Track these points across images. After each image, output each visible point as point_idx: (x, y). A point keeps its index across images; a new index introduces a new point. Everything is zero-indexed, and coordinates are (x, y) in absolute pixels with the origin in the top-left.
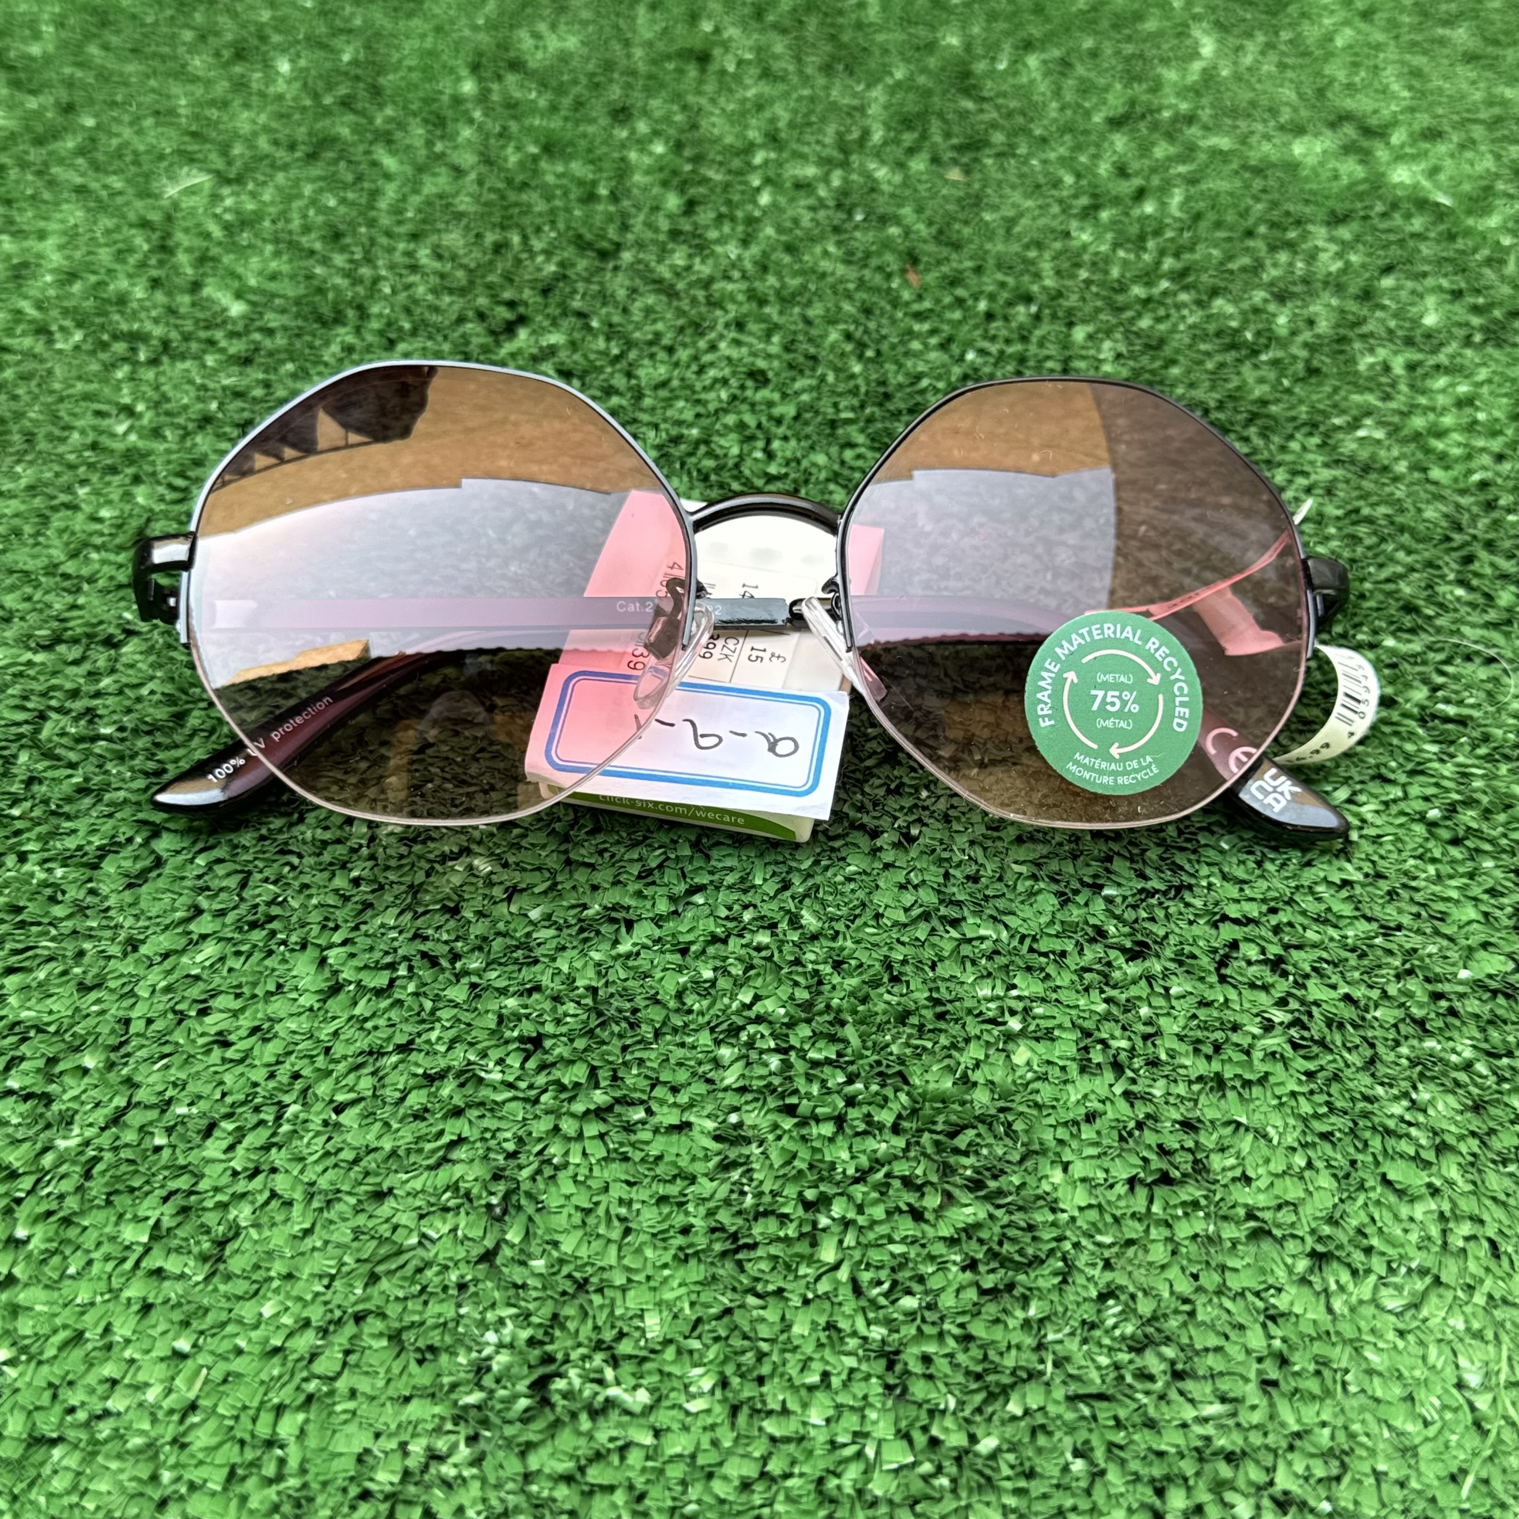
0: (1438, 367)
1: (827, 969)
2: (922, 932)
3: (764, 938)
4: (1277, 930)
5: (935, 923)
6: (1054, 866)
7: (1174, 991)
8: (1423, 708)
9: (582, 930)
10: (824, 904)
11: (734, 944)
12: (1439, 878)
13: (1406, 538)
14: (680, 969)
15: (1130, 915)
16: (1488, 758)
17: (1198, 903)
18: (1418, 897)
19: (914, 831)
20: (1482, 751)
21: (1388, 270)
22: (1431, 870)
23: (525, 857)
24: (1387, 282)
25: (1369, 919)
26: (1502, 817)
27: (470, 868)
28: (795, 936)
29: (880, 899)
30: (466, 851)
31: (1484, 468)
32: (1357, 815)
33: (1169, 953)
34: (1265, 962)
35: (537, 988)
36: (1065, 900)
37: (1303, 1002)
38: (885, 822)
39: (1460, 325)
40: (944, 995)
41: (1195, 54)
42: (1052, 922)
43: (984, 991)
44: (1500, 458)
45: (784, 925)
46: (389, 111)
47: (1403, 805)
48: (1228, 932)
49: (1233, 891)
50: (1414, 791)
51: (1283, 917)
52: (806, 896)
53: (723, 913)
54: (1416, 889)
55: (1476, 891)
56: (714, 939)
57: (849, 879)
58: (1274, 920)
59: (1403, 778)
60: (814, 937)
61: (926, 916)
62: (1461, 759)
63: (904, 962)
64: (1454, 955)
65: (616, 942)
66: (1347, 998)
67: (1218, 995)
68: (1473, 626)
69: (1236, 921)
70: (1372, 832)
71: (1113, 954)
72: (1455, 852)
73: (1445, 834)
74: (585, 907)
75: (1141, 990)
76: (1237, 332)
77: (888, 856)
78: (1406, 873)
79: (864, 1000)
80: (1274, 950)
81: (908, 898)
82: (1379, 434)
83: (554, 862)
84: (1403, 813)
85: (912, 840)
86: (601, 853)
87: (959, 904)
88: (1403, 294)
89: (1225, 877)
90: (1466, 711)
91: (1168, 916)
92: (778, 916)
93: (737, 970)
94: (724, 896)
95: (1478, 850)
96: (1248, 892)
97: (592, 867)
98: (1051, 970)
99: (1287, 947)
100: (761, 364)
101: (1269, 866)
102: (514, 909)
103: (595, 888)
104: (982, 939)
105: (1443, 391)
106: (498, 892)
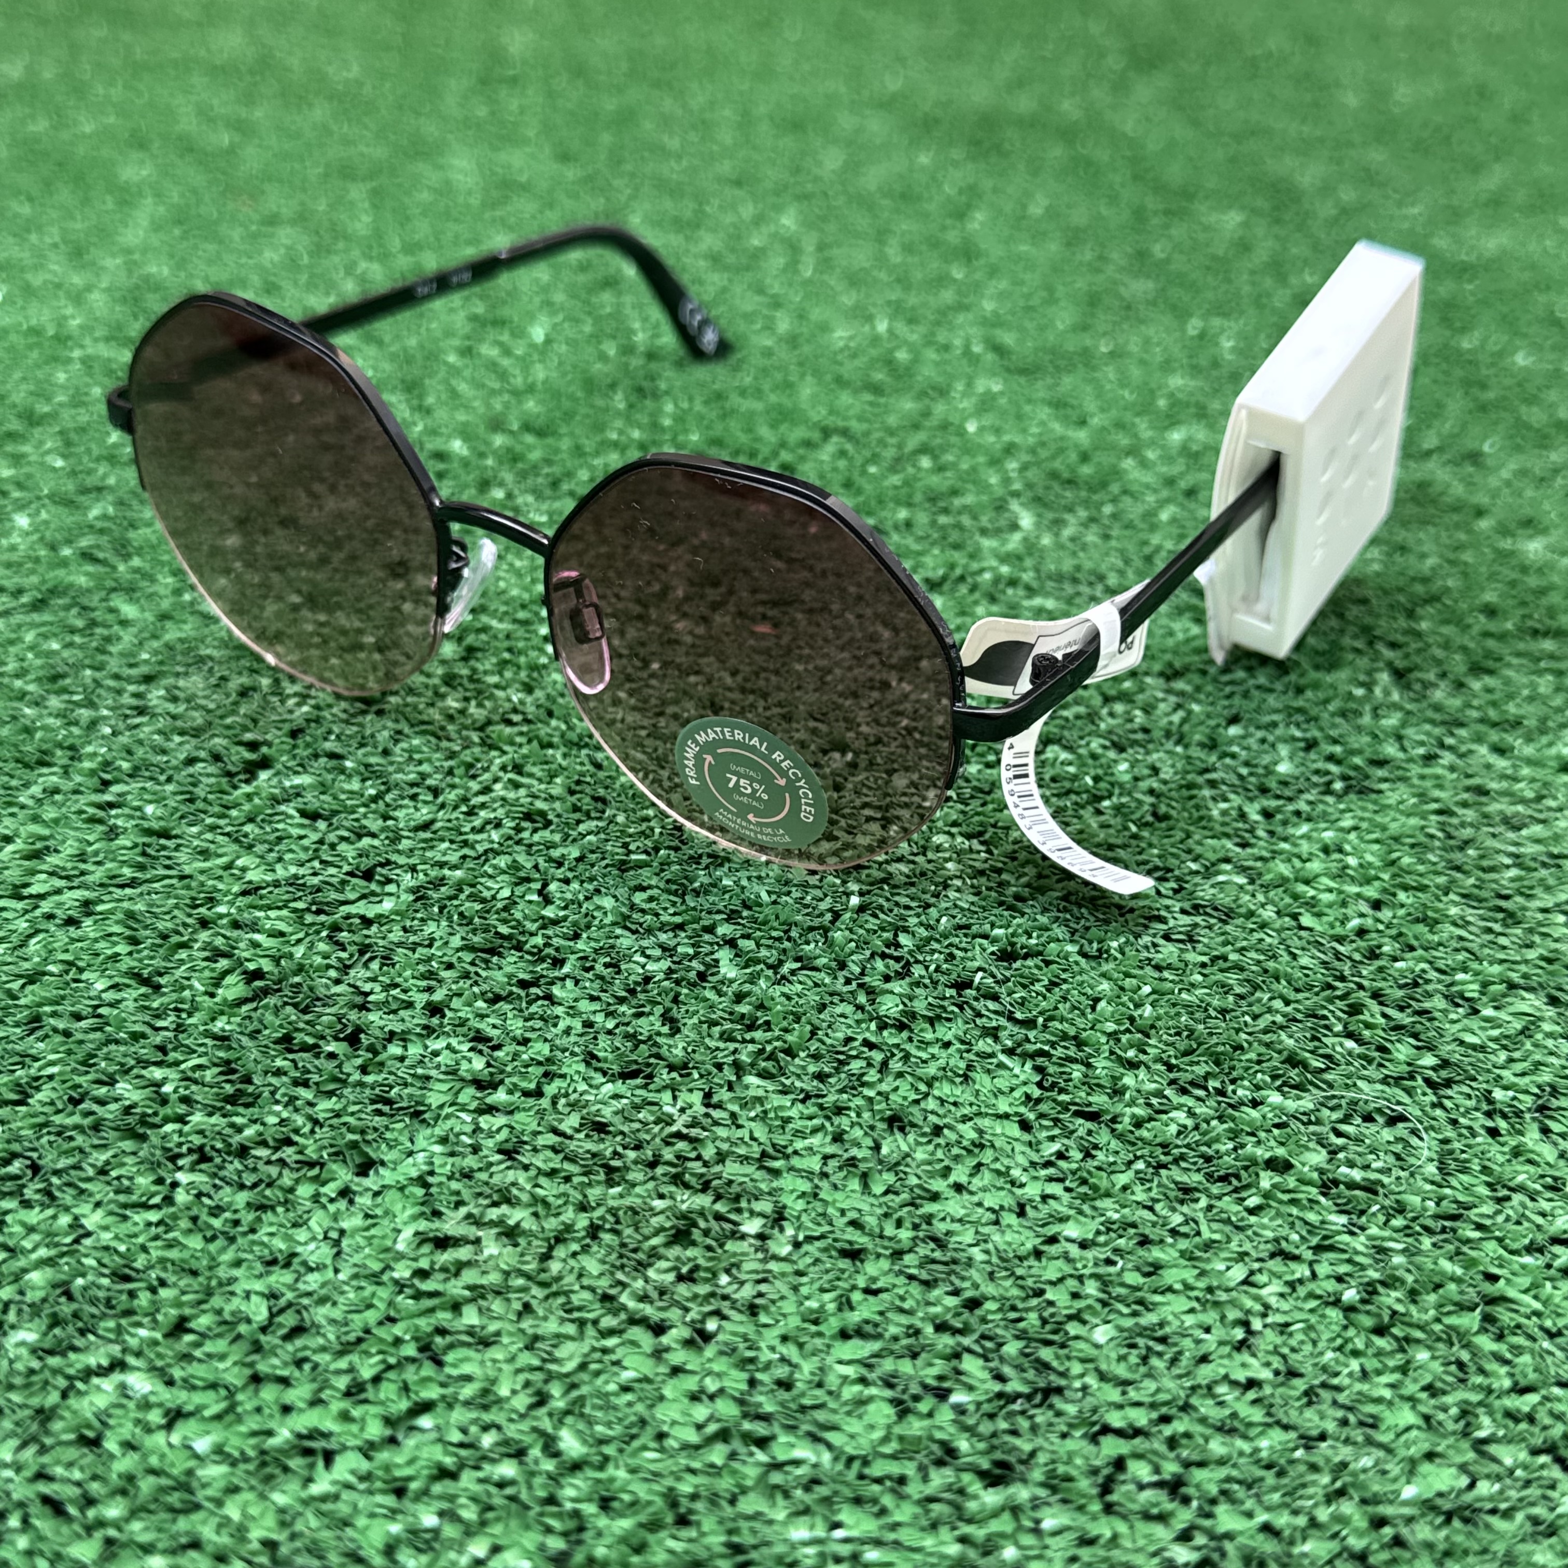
0: (1298, 813)
1: (590, 1509)
2: (717, 1455)
3: (508, 1469)
4: (1172, 1443)
5: (737, 1444)
6: (888, 1365)
7: (1048, 1524)
8: (1321, 1172)
9: (264, 1464)
10: (590, 1422)
11: (468, 1479)
12: (1365, 1375)
13: (1282, 987)
14: (393, 1513)
15: (986, 1428)
16: (1406, 1231)
17: (1071, 1410)
18: (1342, 1398)
19: (711, 1325)
20: (1398, 1222)
21: (1234, 720)
22: (1355, 1365)
23: (198, 1371)
24: (1234, 731)
25: (1286, 1428)
26: (1432, 1298)
27: (123, 1388)
28: (549, 1466)
29: (665, 1414)
30: (117, 1365)
31: (1362, 915)
32: (1257, 1298)
33: (1037, 1475)
34: (1159, 1485)
35: (195, 1545)
36: (903, 1410)
37: (1213, 1536)
38: (674, 1314)
39: (1317, 772)
40: (746, 1539)
41: (1014, 526)
42: (886, 1439)
43: (800, 1532)
44: (1377, 905)
45: (535, 1452)
46: (136, 562)
47: (1311, 1286)
48: (1111, 1447)
49: (1113, 1394)
50: (1323, 1269)
51: (1179, 1426)
52: (568, 1412)
53: (456, 1437)
54: (1338, 1389)
55: (1411, 1388)
56: (444, 1474)
57: (626, 1389)
58: (1168, 1430)
59: (1308, 1255)
60: (576, 1467)
61: (723, 1435)
62: (1374, 1231)
63: (694, 1497)
64: (1394, 1469)
65: (309, 1480)
66: (1267, 1528)
67: (1104, 1528)
68: (1370, 1081)
69: (1119, 1433)
70: (1279, 1319)
71: (967, 1477)
72: (1380, 1342)
73: (1368, 1322)
74: (270, 1433)
75: (1004, 1524)
76: (1075, 778)
77: (678, 1357)
78: (1324, 1369)
79: (640, 1549)
80: (1171, 1468)
81: (701, 1412)
82: (1241, 880)
83: (234, 1376)
84: (1311, 1295)
85: (707, 1337)
86: (299, 1363)
87: (765, 1418)
88: (1252, 742)
89: (1103, 1377)
90: (1374, 1176)
91: (1034, 1429)
92: (527, 1439)
93: (469, 1514)
94: (459, 1415)
95: (1407, 1339)
96: (1133, 1394)
97: (285, 1382)
98: (887, 1500)
99: (1187, 1465)
100: (540, 805)
101: (1155, 1361)
102: (175, 1438)
103: (286, 1409)
104: (797, 1463)
105: (1307, 837)
106: (155, 1417)
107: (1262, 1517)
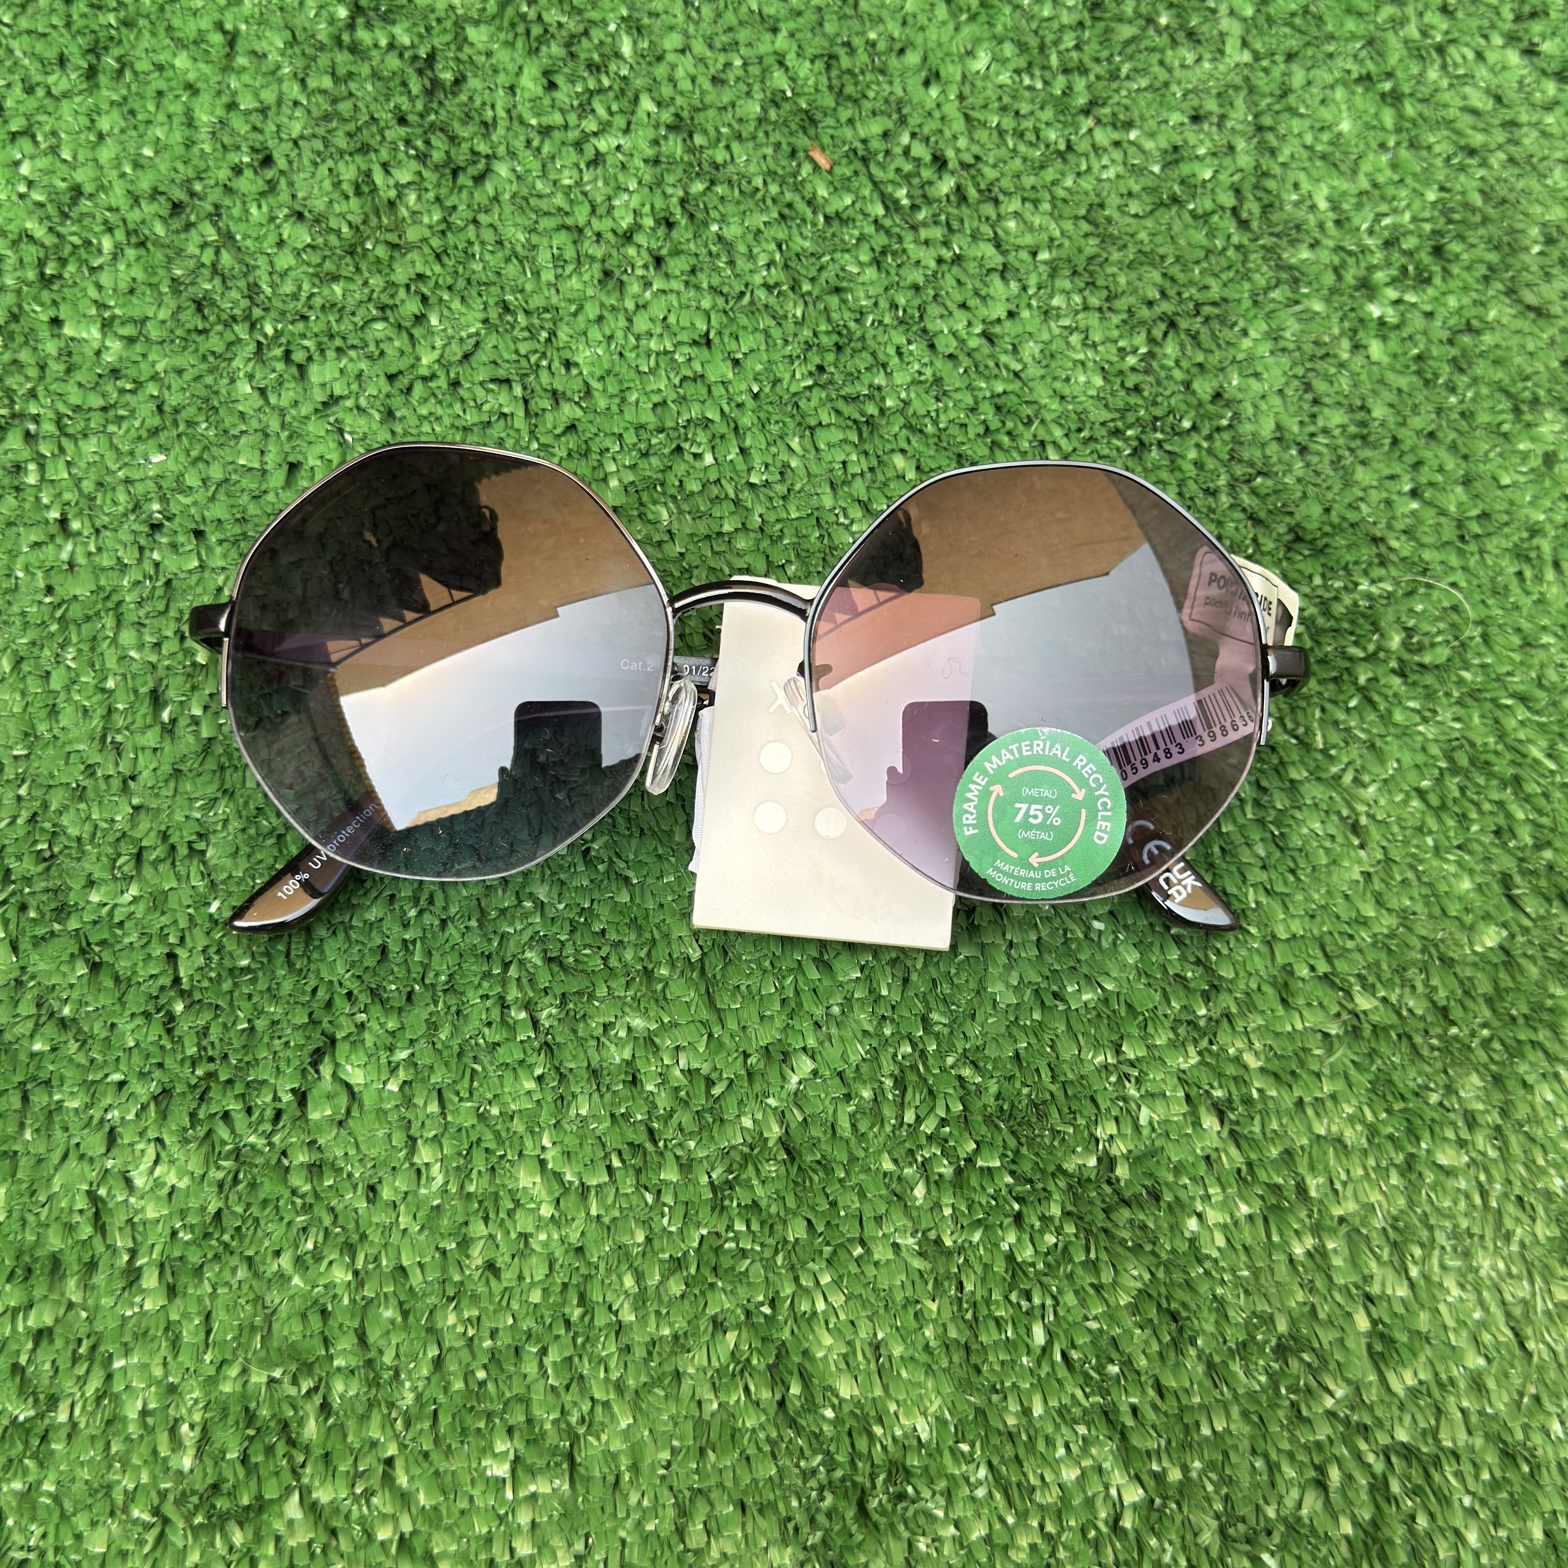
107: (1382, 994)
